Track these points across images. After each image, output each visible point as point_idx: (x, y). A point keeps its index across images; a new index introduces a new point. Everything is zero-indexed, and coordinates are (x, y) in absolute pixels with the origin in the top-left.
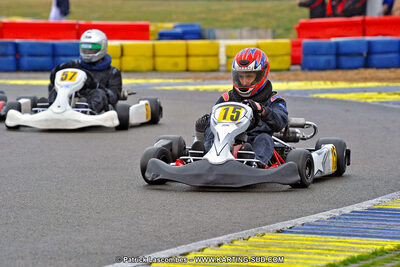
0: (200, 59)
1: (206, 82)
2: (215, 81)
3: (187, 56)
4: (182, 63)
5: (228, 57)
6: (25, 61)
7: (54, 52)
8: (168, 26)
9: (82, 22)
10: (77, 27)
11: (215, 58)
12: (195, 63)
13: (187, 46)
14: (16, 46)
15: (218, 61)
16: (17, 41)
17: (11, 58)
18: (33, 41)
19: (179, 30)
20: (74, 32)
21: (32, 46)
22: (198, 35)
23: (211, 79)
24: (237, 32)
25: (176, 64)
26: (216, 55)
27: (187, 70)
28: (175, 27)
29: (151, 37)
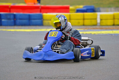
0: (89, 20)
1: (89, 30)
2: (93, 30)
3: (84, 19)
4: (81, 22)
5: (101, 20)
6: (18, 21)
7: (30, 18)
8: (81, 7)
9: (42, 5)
10: (40, 8)
11: (95, 20)
12: (87, 22)
13: (84, 15)
14: (15, 15)
15: (97, 21)
16: (15, 13)
17: (12, 20)
18: (21, 13)
19: (85, 9)
20: (39, 10)
21: (21, 15)
22: (93, 10)
23: (92, 29)
24: (109, 9)
25: (79, 23)
26: (96, 19)
27: (84, 25)
28: (84, 7)
29: (70, 11)
